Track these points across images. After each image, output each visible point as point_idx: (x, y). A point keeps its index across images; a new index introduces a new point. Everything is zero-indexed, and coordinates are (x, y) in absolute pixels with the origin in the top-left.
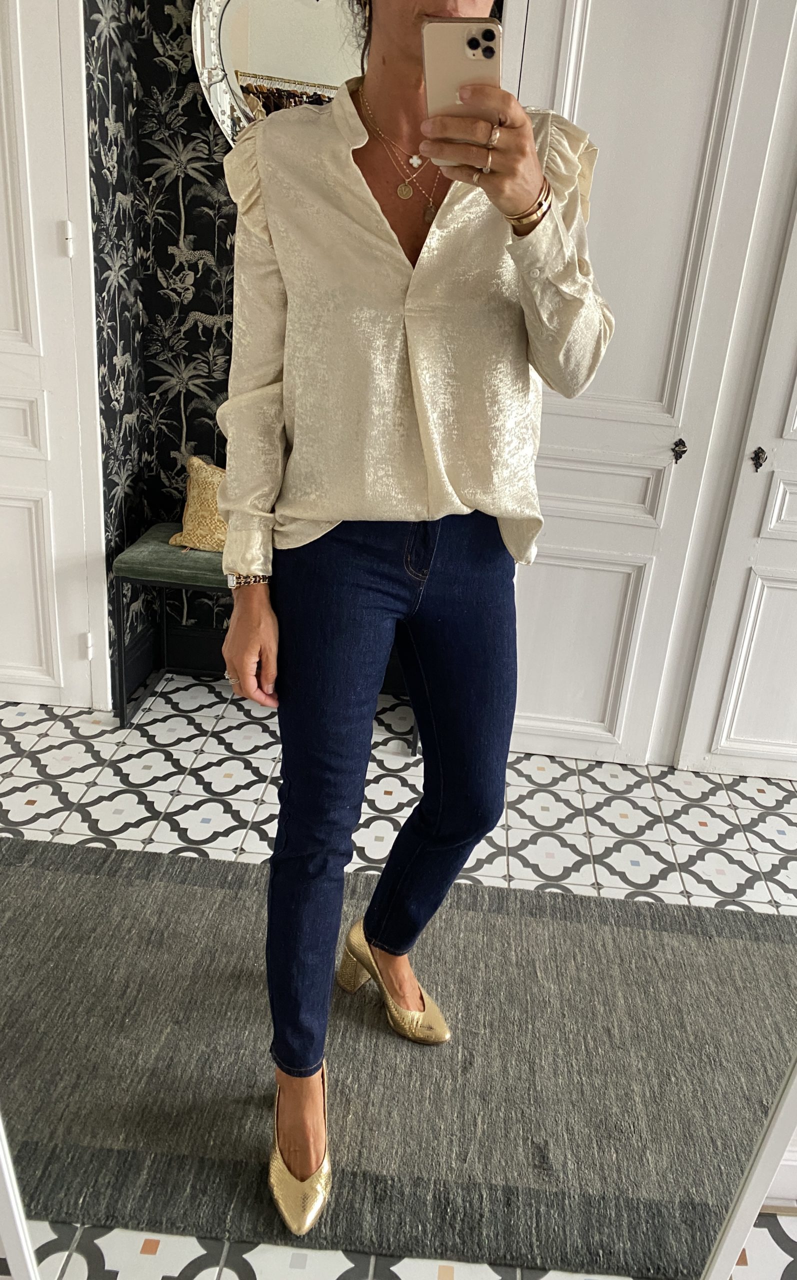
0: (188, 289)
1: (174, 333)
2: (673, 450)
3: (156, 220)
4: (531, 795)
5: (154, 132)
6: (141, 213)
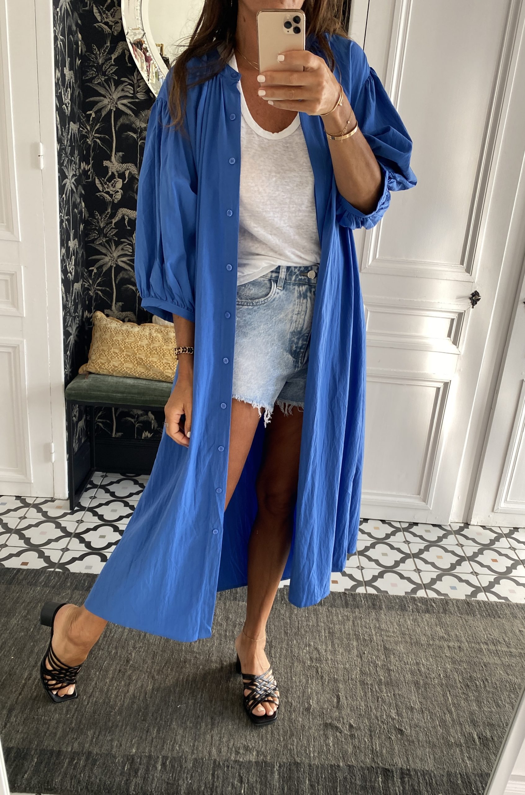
0: (118, 192)
1: (107, 224)
2: (471, 298)
3: (95, 142)
4: (373, 546)
5: (93, 78)
6: (84, 137)
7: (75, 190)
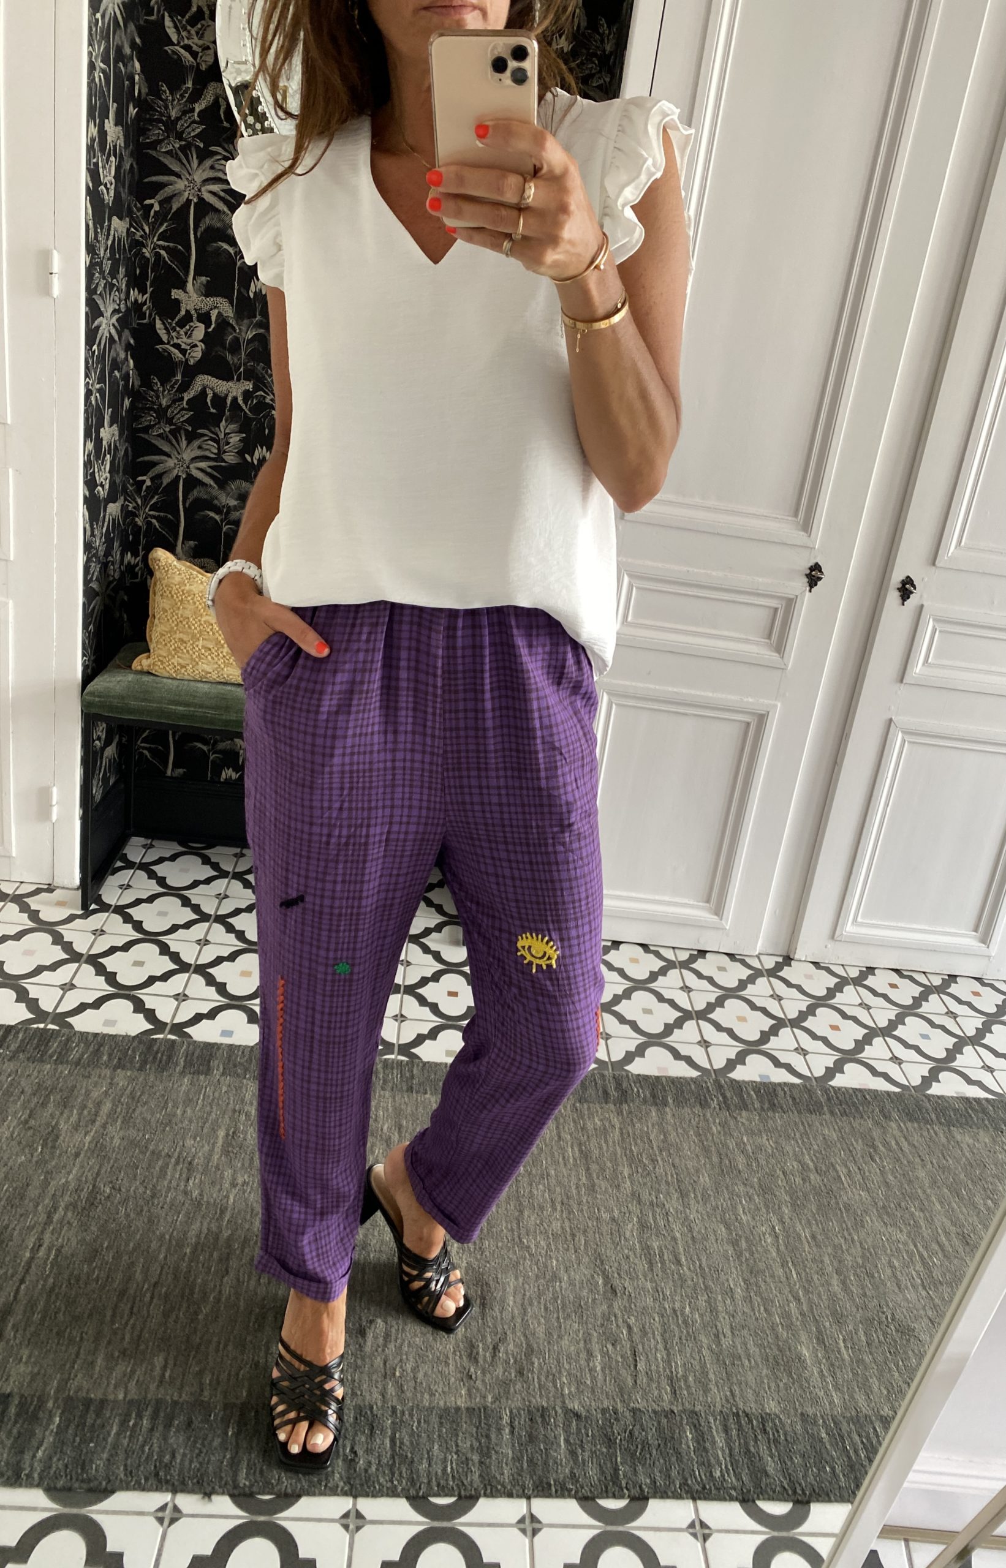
0: (196, 346)
1: (174, 402)
2: (807, 575)
3: (158, 255)
4: (627, 994)
5: (160, 142)
6: (137, 244)
7: (116, 338)
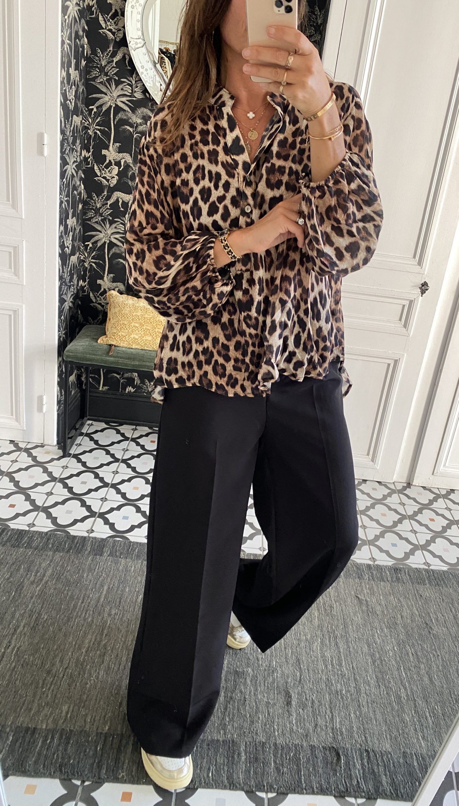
0: (114, 177)
1: (103, 205)
2: (420, 288)
3: (96, 133)
5: (97, 77)
6: (86, 128)
7: (75, 175)
